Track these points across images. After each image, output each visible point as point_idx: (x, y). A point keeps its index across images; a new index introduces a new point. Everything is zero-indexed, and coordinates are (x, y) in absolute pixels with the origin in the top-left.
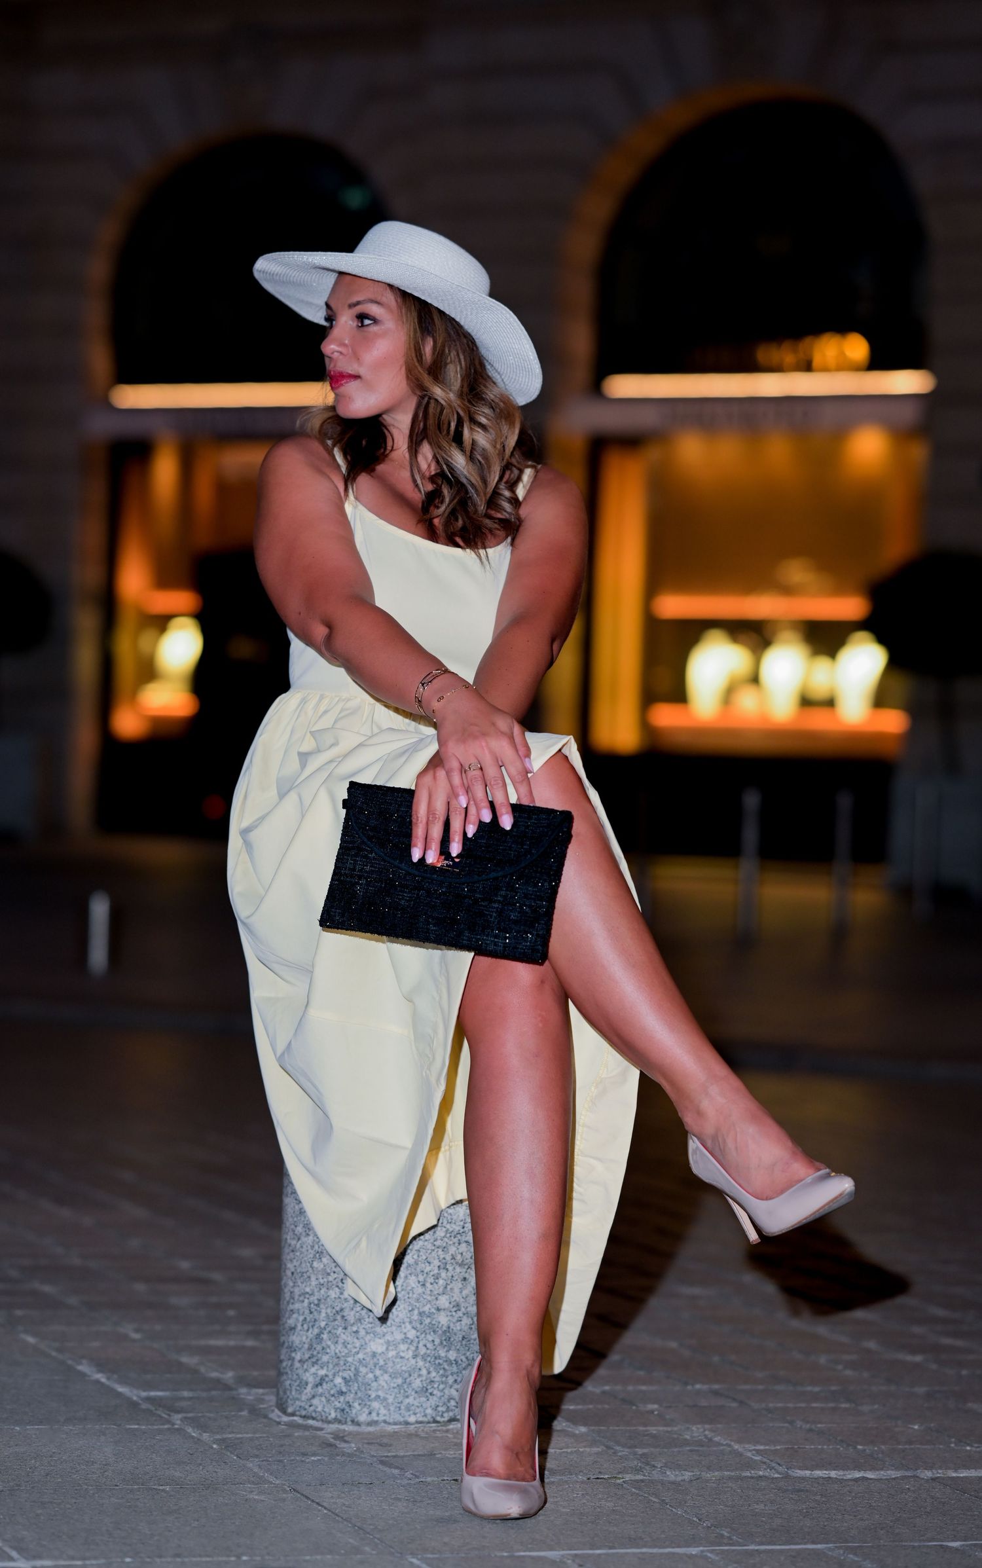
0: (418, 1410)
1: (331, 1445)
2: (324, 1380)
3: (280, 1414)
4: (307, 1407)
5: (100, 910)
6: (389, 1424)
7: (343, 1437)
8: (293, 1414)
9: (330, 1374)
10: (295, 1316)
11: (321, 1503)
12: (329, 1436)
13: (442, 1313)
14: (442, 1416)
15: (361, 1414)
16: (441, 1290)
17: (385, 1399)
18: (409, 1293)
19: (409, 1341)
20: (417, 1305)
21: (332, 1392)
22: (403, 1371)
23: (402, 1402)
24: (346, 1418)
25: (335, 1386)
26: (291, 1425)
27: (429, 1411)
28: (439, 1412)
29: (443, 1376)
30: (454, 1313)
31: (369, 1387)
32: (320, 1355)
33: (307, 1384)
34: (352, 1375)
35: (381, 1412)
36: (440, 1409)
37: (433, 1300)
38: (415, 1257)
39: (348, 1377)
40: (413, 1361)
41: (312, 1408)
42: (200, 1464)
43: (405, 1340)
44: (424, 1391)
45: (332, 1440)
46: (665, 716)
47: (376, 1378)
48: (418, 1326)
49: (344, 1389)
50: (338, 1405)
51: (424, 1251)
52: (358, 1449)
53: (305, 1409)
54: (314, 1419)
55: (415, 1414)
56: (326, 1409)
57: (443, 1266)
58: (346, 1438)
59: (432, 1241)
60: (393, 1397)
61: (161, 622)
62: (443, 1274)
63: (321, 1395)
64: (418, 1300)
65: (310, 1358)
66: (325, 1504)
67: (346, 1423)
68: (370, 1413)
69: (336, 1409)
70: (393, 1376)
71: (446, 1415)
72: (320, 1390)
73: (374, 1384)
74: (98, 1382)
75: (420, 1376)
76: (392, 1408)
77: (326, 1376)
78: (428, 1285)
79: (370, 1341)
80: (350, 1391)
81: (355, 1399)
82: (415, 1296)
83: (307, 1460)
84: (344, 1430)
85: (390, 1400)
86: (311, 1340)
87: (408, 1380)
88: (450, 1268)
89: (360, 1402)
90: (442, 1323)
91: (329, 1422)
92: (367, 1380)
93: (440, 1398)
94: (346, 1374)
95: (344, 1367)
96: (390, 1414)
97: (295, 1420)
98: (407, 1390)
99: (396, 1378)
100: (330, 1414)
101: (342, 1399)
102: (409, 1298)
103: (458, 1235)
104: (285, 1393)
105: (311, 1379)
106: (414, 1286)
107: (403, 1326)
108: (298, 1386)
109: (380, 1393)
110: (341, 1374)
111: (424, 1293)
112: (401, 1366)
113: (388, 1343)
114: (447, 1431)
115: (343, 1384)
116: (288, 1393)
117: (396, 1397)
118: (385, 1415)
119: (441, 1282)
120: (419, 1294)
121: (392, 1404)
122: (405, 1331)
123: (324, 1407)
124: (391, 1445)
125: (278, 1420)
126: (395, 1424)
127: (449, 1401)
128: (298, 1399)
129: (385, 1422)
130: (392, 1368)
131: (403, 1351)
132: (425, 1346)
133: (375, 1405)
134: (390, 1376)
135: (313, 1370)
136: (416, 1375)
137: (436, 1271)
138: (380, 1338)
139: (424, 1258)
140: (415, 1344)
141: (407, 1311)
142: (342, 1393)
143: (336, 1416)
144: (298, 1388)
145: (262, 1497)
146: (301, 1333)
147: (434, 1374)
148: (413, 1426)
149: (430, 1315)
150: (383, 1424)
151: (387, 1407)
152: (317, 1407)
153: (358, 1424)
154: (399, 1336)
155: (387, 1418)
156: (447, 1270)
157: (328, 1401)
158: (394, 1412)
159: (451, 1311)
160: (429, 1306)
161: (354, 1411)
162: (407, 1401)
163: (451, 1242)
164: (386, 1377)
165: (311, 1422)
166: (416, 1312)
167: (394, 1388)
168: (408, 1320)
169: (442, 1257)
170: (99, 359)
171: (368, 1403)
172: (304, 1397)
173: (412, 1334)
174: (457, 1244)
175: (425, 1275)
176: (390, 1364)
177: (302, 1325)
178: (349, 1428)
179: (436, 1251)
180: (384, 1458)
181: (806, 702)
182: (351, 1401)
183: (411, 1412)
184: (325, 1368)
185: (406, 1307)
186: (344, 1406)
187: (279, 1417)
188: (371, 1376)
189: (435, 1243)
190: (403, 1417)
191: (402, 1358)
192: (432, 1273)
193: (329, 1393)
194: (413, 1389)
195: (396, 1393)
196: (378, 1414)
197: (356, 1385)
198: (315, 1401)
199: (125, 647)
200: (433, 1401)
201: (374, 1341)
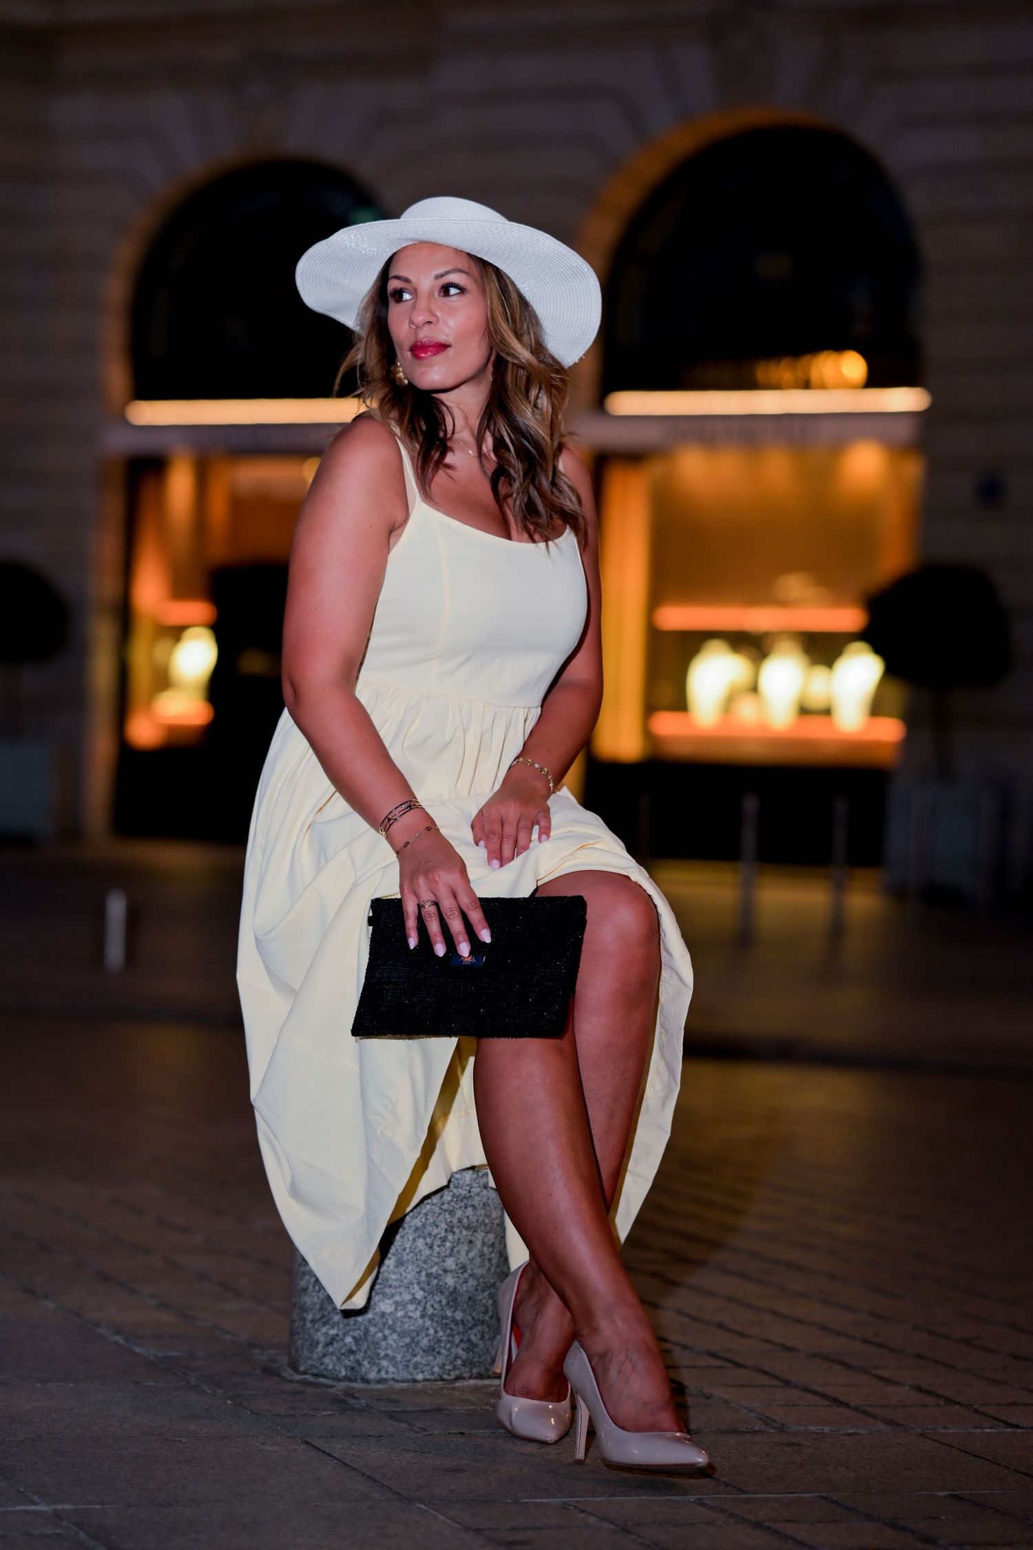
0: (425, 1369)
1: (342, 1401)
2: (335, 1339)
3: (292, 1372)
4: (318, 1365)
5: (116, 908)
6: (398, 1381)
7: (353, 1394)
8: (305, 1373)
9: (341, 1333)
10: (307, 1277)
11: (331, 1454)
12: (339, 1393)
13: (449, 1275)
14: (449, 1374)
15: (370, 1372)
16: (448, 1252)
17: (394, 1358)
18: (416, 1255)
19: (417, 1302)
20: (425, 1266)
21: (343, 1351)
22: (410, 1330)
23: (410, 1361)
24: (356, 1376)
25: (345, 1345)
26: (302, 1382)
27: (436, 1369)
28: (446, 1370)
29: (449, 1335)
30: (460, 1275)
31: (378, 1346)
32: (331, 1315)
33: (318, 1343)
34: (362, 1334)
35: (390, 1370)
36: (447, 1367)
37: (440, 1262)
38: (423, 1220)
39: (358, 1337)
40: (421, 1321)
41: (323, 1367)
42: (215, 1418)
43: (413, 1300)
44: (431, 1350)
45: (342, 1397)
46: (667, 725)
47: (385, 1338)
48: (426, 1287)
49: (354, 1348)
50: (349, 1363)
51: (432, 1214)
52: (368, 1405)
53: (316, 1368)
54: (324, 1377)
55: (422, 1372)
56: (337, 1368)
57: (450, 1229)
58: (356, 1395)
59: (439, 1205)
60: (401, 1355)
61: (176, 633)
62: (450, 1237)
63: (332, 1354)
64: (425, 1262)
65: (321, 1318)
66: (335, 1455)
67: (355, 1381)
68: (379, 1371)
69: (346, 1368)
70: (401, 1335)
71: (452, 1373)
72: (331, 1349)
73: (383, 1343)
74: (116, 1343)
75: (427, 1335)
76: (400, 1367)
77: (337, 1335)
78: (435, 1247)
79: (379, 1301)
80: (360, 1350)
81: (364, 1359)
82: (423, 1258)
83: (319, 1415)
84: (354, 1388)
85: (399, 1358)
86: (322, 1300)
87: (416, 1339)
88: (457, 1231)
89: (370, 1360)
90: (449, 1284)
91: (339, 1380)
92: (376, 1339)
93: (447, 1357)
94: (356, 1334)
95: (354, 1327)
96: (398, 1372)
97: (306, 1379)
98: (415, 1348)
99: (404, 1337)
100: (340, 1372)
101: (352, 1358)
102: (417, 1260)
103: (465, 1200)
104: (297, 1351)
105: (322, 1339)
106: (421, 1248)
107: (411, 1287)
108: (310, 1345)
109: (389, 1352)
110: (351, 1333)
111: (431, 1255)
112: (409, 1326)
113: (397, 1303)
114: (454, 1389)
115: (353, 1343)
116: (300, 1351)
117: (404, 1356)
118: (393, 1373)
119: (448, 1245)
120: (427, 1256)
121: (401, 1362)
122: (413, 1291)
123: (334, 1365)
124: (399, 1402)
125: (290, 1378)
126: (403, 1381)
127: (455, 1359)
128: (309, 1358)
129: (393, 1379)
130: (400, 1327)
131: (411, 1312)
132: (432, 1306)
133: (385, 1363)
134: (399, 1335)
135: (324, 1330)
136: (423, 1335)
137: (443, 1234)
138: (389, 1299)
139: (432, 1221)
140: (422, 1304)
141: (414, 1272)
142: (351, 1352)
143: (347, 1374)
144: (309, 1347)
145: (275, 1448)
146: (312, 1294)
147: (441, 1334)
148: (420, 1384)
149: (437, 1276)
150: (391, 1382)
151: (395, 1365)
152: (327, 1366)
153: (367, 1381)
154: (407, 1297)
155: (396, 1376)
156: (454, 1233)
157: (339, 1359)
158: (403, 1370)
159: (457, 1273)
160: (436, 1268)
161: (364, 1370)
162: (415, 1359)
163: (457, 1206)
164: (395, 1336)
165: (322, 1380)
166: (424, 1273)
167: (402, 1347)
168: (415, 1281)
169: (449, 1220)
170: (116, 375)
171: (378, 1361)
172: (315, 1356)
173: (420, 1295)
174: (463, 1208)
175: (433, 1238)
176: (399, 1324)
177: (314, 1286)
178: (359, 1385)
179: (443, 1214)
180: (392, 1414)
181: (804, 711)
182: (360, 1359)
183: (419, 1370)
184: (336, 1327)
185: (415, 1269)
186: (354, 1364)
187: (292, 1375)
188: (380, 1335)
189: (443, 1207)
190: (411, 1375)
191: (410, 1317)
192: (439, 1236)
193: (340, 1350)
194: (421, 1348)
195: (404, 1352)
196: (387, 1372)
197: (366, 1344)
198: (327, 1360)
199: (141, 655)
200: (440, 1360)
201: (383, 1301)
